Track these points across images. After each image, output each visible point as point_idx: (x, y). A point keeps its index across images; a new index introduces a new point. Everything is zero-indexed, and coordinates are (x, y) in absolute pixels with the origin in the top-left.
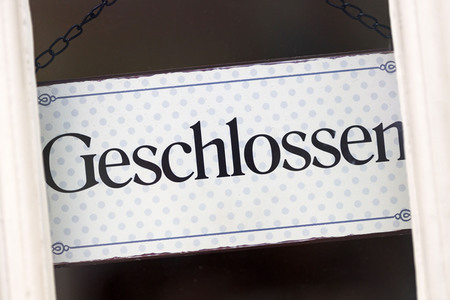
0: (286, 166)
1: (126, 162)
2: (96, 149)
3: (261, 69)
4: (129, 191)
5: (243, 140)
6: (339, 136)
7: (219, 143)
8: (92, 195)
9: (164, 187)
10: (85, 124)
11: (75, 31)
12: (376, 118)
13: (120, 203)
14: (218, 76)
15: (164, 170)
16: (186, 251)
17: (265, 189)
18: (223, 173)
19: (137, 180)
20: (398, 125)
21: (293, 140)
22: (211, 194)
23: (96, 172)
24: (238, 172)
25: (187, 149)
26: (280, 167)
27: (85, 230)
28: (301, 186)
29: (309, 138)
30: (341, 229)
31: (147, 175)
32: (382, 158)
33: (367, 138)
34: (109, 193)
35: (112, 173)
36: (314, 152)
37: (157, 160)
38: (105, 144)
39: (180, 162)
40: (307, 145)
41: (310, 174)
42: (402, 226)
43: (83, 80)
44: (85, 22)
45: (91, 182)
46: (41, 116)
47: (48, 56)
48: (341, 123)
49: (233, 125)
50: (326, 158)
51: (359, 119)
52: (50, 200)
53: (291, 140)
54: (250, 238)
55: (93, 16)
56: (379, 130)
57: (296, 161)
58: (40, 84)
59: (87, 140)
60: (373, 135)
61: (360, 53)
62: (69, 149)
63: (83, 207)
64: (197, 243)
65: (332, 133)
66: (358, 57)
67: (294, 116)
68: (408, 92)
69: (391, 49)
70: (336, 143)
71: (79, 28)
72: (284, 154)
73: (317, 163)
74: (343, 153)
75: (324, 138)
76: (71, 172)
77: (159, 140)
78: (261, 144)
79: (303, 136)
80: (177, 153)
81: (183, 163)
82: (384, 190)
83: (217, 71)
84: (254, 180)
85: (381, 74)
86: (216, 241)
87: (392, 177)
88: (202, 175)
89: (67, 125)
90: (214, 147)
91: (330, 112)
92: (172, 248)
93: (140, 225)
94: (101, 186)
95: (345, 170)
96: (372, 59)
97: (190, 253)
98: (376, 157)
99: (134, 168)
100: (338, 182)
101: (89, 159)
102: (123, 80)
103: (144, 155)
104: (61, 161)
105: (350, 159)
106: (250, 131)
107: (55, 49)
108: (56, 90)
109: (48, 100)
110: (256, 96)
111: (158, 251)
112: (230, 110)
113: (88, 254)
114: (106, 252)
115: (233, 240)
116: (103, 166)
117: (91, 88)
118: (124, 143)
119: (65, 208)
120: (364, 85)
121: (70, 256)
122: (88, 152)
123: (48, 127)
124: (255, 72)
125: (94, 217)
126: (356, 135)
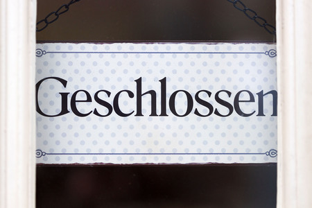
0: (197, 112)
1: (89, 100)
2: (70, 89)
3: (185, 47)
4: (89, 120)
5: (169, 93)
6: (233, 96)
7: (153, 93)
8: (64, 120)
9: (113, 119)
10: (64, 71)
11: (64, 9)
12: (260, 87)
13: (82, 127)
14: (156, 48)
15: (114, 108)
16: (124, 163)
17: (181, 127)
18: (154, 113)
19: (96, 112)
20: (274, 93)
21: (202, 96)
22: (144, 127)
23: (68, 104)
24: (164, 113)
25: (131, 95)
26: (192, 113)
27: (58, 143)
28: (205, 127)
29: (213, 96)
30: (229, 159)
31: (103, 110)
32: (261, 113)
33: (252, 100)
34: (76, 120)
35: (79, 107)
36: (216, 105)
37: (110, 101)
38: (76, 86)
39: (126, 103)
40: (211, 100)
41: (211, 120)
42: (270, 160)
43: (66, 42)
44: (71, 3)
45: (65, 111)
46: (36, 64)
47: (44, 24)
48: (235, 87)
49: (163, 82)
50: (224, 110)
51: (247, 86)
52: (38, 120)
53: (201, 96)
54: (168, 159)
55: (77, 0)
56: (261, 95)
57: (203, 110)
58: (38, 42)
59: (64, 83)
60: (256, 98)
61: (253, 42)
62: (52, 87)
63: (58, 127)
64: (131, 159)
65: (229, 94)
66: (251, 45)
67: (205, 80)
68: (283, 72)
69: (275, 41)
70: (231, 101)
71: (67, 7)
72: (196, 105)
73: (217, 113)
74: (235, 107)
75: (223, 96)
76: (52, 103)
77: (113, 87)
78: (181, 96)
79: (209, 94)
80: (124, 98)
82: (260, 135)
83: (156, 45)
84: (175, 120)
85: (265, 58)
86: (145, 159)
87: (266, 127)
88: (139, 113)
89: (52, 71)
90: (149, 96)
91: (229, 80)
92: (115, 160)
93: (95, 143)
94: (71, 115)
95: (235, 119)
96: (260, 47)
97: (126, 165)
98: (257, 113)
99: (94, 104)
100: (230, 127)
101: (64, 96)
102: (93, 45)
103: (102, 96)
104: (46, 95)
105: (240, 112)
106: (175, 87)
107: (49, 20)
108: (47, 47)
109: (40, 54)
110: (180, 64)
111: (105, 162)
112: (162, 71)
113: (58, 159)
114: (70, 159)
115: (156, 159)
116: (74, 101)
117: (70, 48)
118: (89, 87)
119: (45, 127)
120: (253, 64)
121: (46, 160)
122: (65, 91)
123: (39, 71)
124: (181, 48)
125: (64, 135)
126: (245, 96)
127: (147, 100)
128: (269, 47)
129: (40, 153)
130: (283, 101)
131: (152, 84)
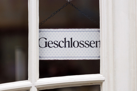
0: (80, 47)
1: (52, 43)
2: (47, 41)
3: (77, 30)
4: (52, 48)
5: (73, 41)
7: (69, 42)
8: (46, 48)
9: (59, 48)
10: (46, 36)
11: (46, 20)
12: (96, 40)
13: (51, 50)
14: (70, 30)
17: (76, 50)
18: (69, 47)
19: (54, 47)
20: (100, 41)
23: (47, 45)
25: (63, 42)
27: (44, 54)
28: (82, 50)
30: (88, 58)
31: (56, 46)
32: (97, 47)
33: (94, 43)
35: (50, 45)
36: (85, 45)
37: (58, 44)
38: (49, 40)
39: (62, 44)
42: (99, 59)
44: (48, 19)
48: (90, 40)
49: (71, 39)
50: (87, 46)
51: (93, 40)
52: (39, 48)
53: (81, 42)
54: (73, 58)
56: (97, 42)
57: (82, 46)
59: (46, 39)
62: (43, 40)
63: (44, 50)
64: (63, 58)
65: (88, 42)
66: (94, 29)
67: (82, 38)
68: (101, 36)
71: (47, 20)
72: (80, 45)
73: (85, 47)
75: (87, 42)
76: (43, 44)
77: (59, 40)
78: (76, 42)
79: (83, 42)
80: (61, 43)
82: (96, 52)
83: (69, 29)
84: (74, 48)
85: (98, 32)
86: (67, 58)
87: (98, 50)
88: (65, 47)
89: (43, 36)
91: (88, 38)
92: (59, 59)
93: (54, 54)
94: (48, 47)
95: (90, 48)
96: (96, 30)
97: (62, 60)
98: (96, 47)
99: (54, 45)
100: (88, 50)
102: (53, 29)
103: (56, 42)
104: (41, 42)
105: (91, 46)
106: (74, 40)
107: (42, 23)
108: (41, 30)
109: (40, 32)
110: (76, 34)
111: (57, 59)
112: (71, 36)
113: (44, 59)
114: (47, 58)
115: (70, 58)
117: (47, 30)
118: (52, 40)
119: (41, 50)
120: (95, 34)
121: (41, 59)
123: (39, 36)
124: (76, 30)
125: (46, 52)
126: (93, 42)
127: (67, 43)
128: (99, 29)
129: (40, 57)
130: (101, 43)
131: (68, 39)
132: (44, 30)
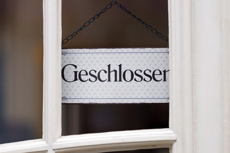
0: (135, 80)
1: (87, 74)
2: (78, 70)
3: (130, 50)
4: (87, 83)
5: (123, 71)
6: (152, 72)
7: (115, 71)
8: (75, 83)
9: (98, 83)
10: (76, 62)
12: (164, 68)
13: (84, 87)
15: (98, 78)
17: (128, 86)
18: (116, 80)
19: (90, 80)
22: (111, 86)
23: (78, 76)
25: (106, 72)
26: (133, 80)
27: (73, 94)
28: (139, 86)
29: (143, 72)
30: (150, 101)
31: (93, 79)
33: (161, 74)
34: (81, 83)
35: (83, 77)
36: (144, 76)
37: (96, 75)
38: (81, 68)
39: (103, 76)
40: (142, 74)
41: (142, 83)
43: (76, 48)
44: (78, 31)
45: (76, 79)
46: (62, 58)
47: (66, 40)
48: (153, 68)
49: (120, 66)
50: (148, 79)
51: (159, 68)
52: (63, 83)
53: (137, 72)
54: (123, 101)
55: (81, 29)
56: (165, 72)
57: (138, 78)
58: (62, 49)
59: (76, 67)
60: (163, 73)
62: (70, 69)
63: (73, 87)
64: (106, 101)
65: (150, 71)
66: (160, 49)
70: (151, 74)
71: (76, 33)
72: (135, 76)
73: (144, 80)
74: (153, 77)
75: (147, 72)
76: (70, 76)
77: (98, 69)
78: (128, 73)
79: (141, 71)
80: (102, 73)
81: (104, 76)
82: (164, 90)
83: (117, 49)
84: (125, 83)
86: (112, 101)
87: (167, 86)
88: (109, 80)
89: (70, 62)
91: (150, 65)
92: (98, 102)
93: (89, 94)
94: (79, 81)
95: (153, 83)
96: (164, 50)
98: (163, 80)
99: (89, 76)
100: (150, 86)
101: (76, 73)
102: (88, 49)
103: (93, 73)
104: (67, 72)
105: (155, 79)
106: (125, 68)
107: (69, 38)
108: (68, 51)
109: (65, 54)
110: (128, 58)
111: (94, 102)
112: (120, 61)
113: (73, 101)
114: (78, 101)
115: (117, 101)
116: (80, 75)
117: (78, 51)
118: (87, 68)
119: (67, 87)
120: (161, 58)
122: (76, 70)
123: (65, 62)
125: (76, 90)
126: (157, 72)
127: (112, 74)
131: (115, 67)
132: (73, 51)
